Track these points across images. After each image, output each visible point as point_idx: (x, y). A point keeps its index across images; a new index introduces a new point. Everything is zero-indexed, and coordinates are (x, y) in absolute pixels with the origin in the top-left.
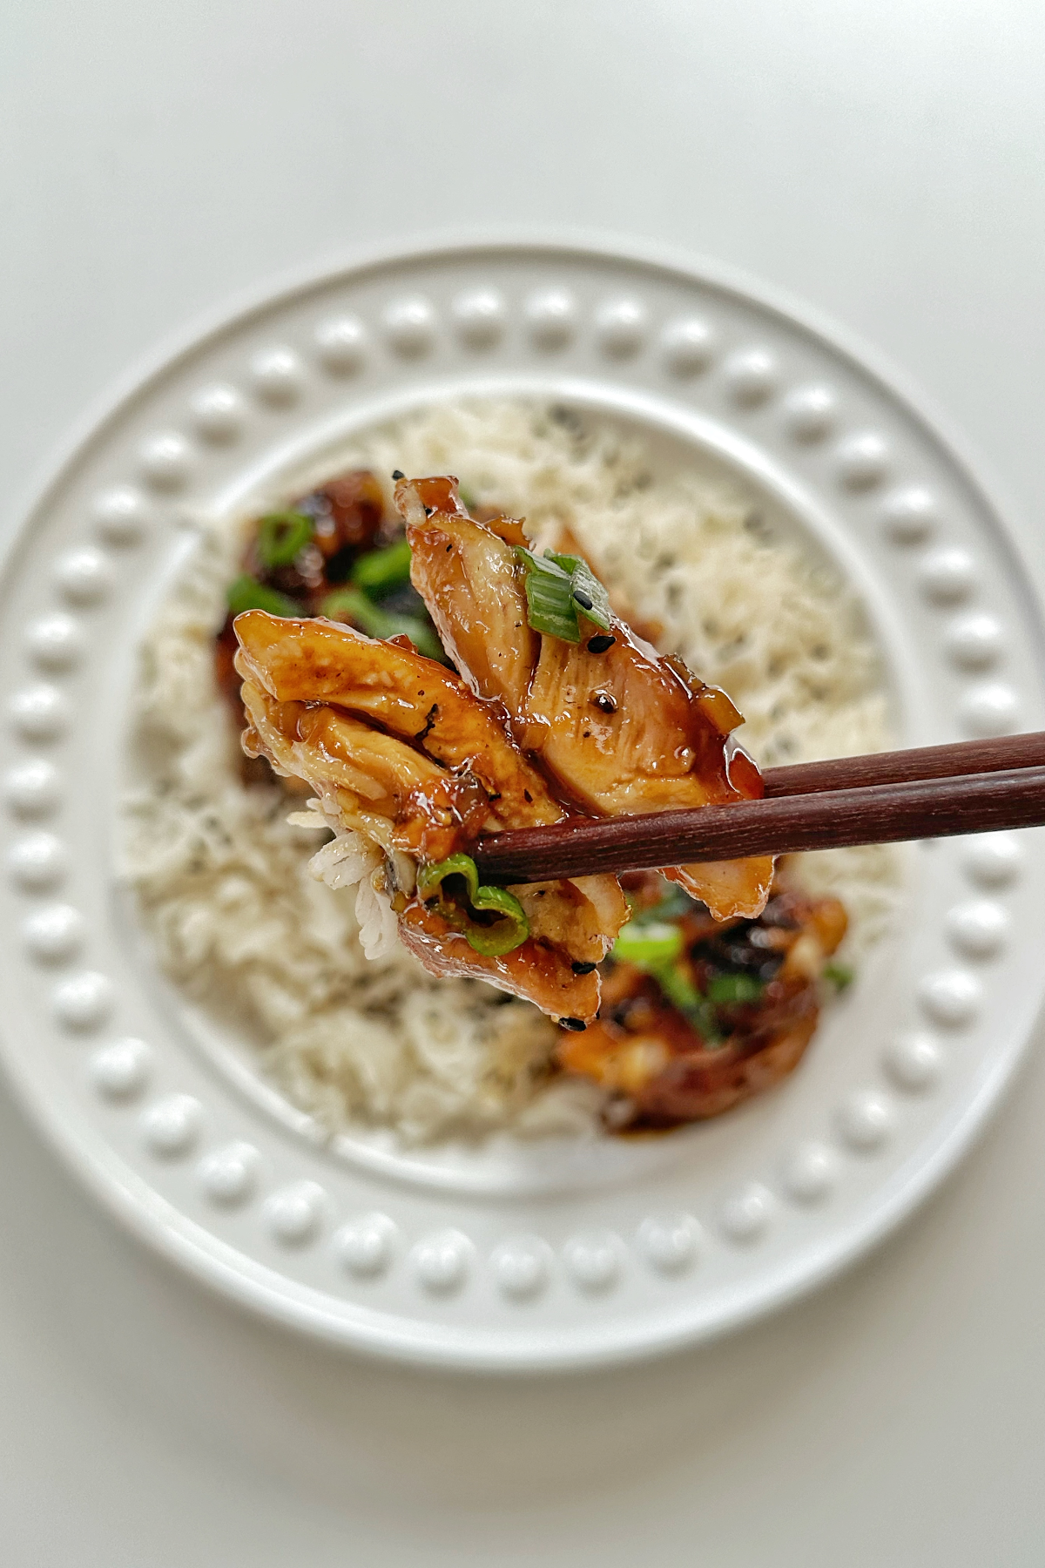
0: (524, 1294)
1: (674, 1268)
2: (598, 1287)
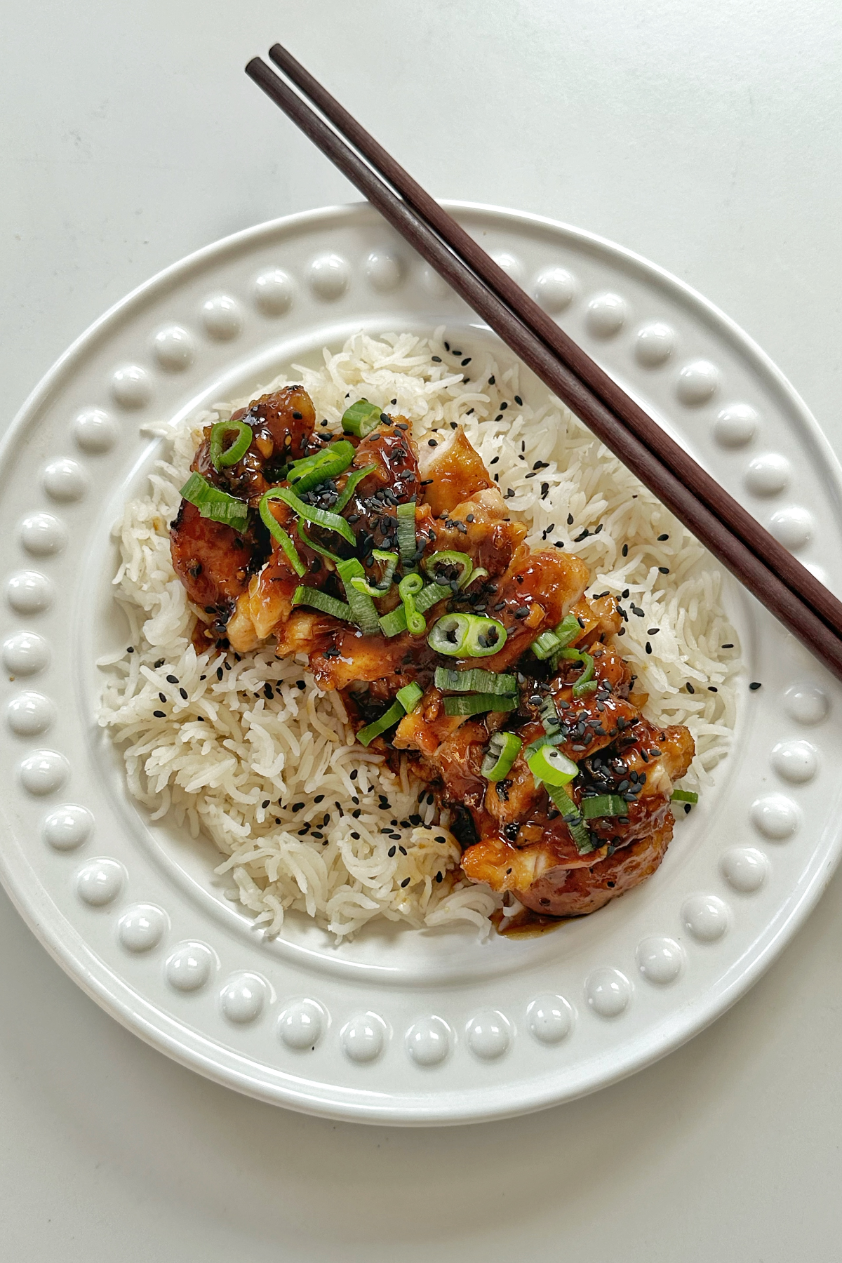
0: (431, 1062)
1: (554, 1039)
2: (493, 1055)
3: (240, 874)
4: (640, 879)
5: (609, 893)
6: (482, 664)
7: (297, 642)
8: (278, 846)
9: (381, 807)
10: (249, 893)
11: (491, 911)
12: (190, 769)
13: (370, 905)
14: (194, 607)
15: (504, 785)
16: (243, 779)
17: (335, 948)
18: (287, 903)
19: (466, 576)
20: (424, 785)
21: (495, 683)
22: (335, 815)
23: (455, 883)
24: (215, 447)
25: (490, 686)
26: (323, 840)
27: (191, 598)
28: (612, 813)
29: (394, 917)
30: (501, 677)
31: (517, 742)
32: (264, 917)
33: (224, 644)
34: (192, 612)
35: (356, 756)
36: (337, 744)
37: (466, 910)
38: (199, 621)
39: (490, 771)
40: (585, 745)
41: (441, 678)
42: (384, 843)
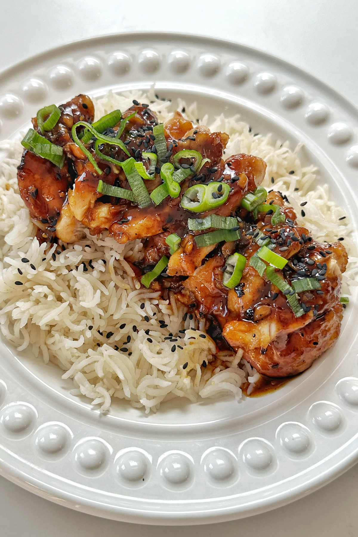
3: (79, 376)
4: (331, 342)
5: (314, 352)
6: (216, 210)
7: (101, 219)
8: (102, 354)
9: (161, 327)
10: (86, 388)
11: (240, 383)
12: (41, 313)
13: (164, 384)
14: (35, 221)
15: (240, 286)
16: (75, 316)
17: (146, 417)
18: (112, 392)
19: (198, 163)
20: (186, 309)
21: (225, 222)
22: (134, 334)
23: (214, 370)
24: (40, 121)
25: (223, 224)
26: (128, 352)
27: (33, 216)
28: (312, 288)
29: (181, 394)
30: (228, 219)
31: (243, 259)
32: (97, 401)
33: (55, 240)
34: (34, 224)
35: (142, 296)
36: (129, 291)
37: (224, 383)
38: (39, 229)
39: (228, 281)
40: (288, 246)
41: (192, 224)
42: (167, 346)
